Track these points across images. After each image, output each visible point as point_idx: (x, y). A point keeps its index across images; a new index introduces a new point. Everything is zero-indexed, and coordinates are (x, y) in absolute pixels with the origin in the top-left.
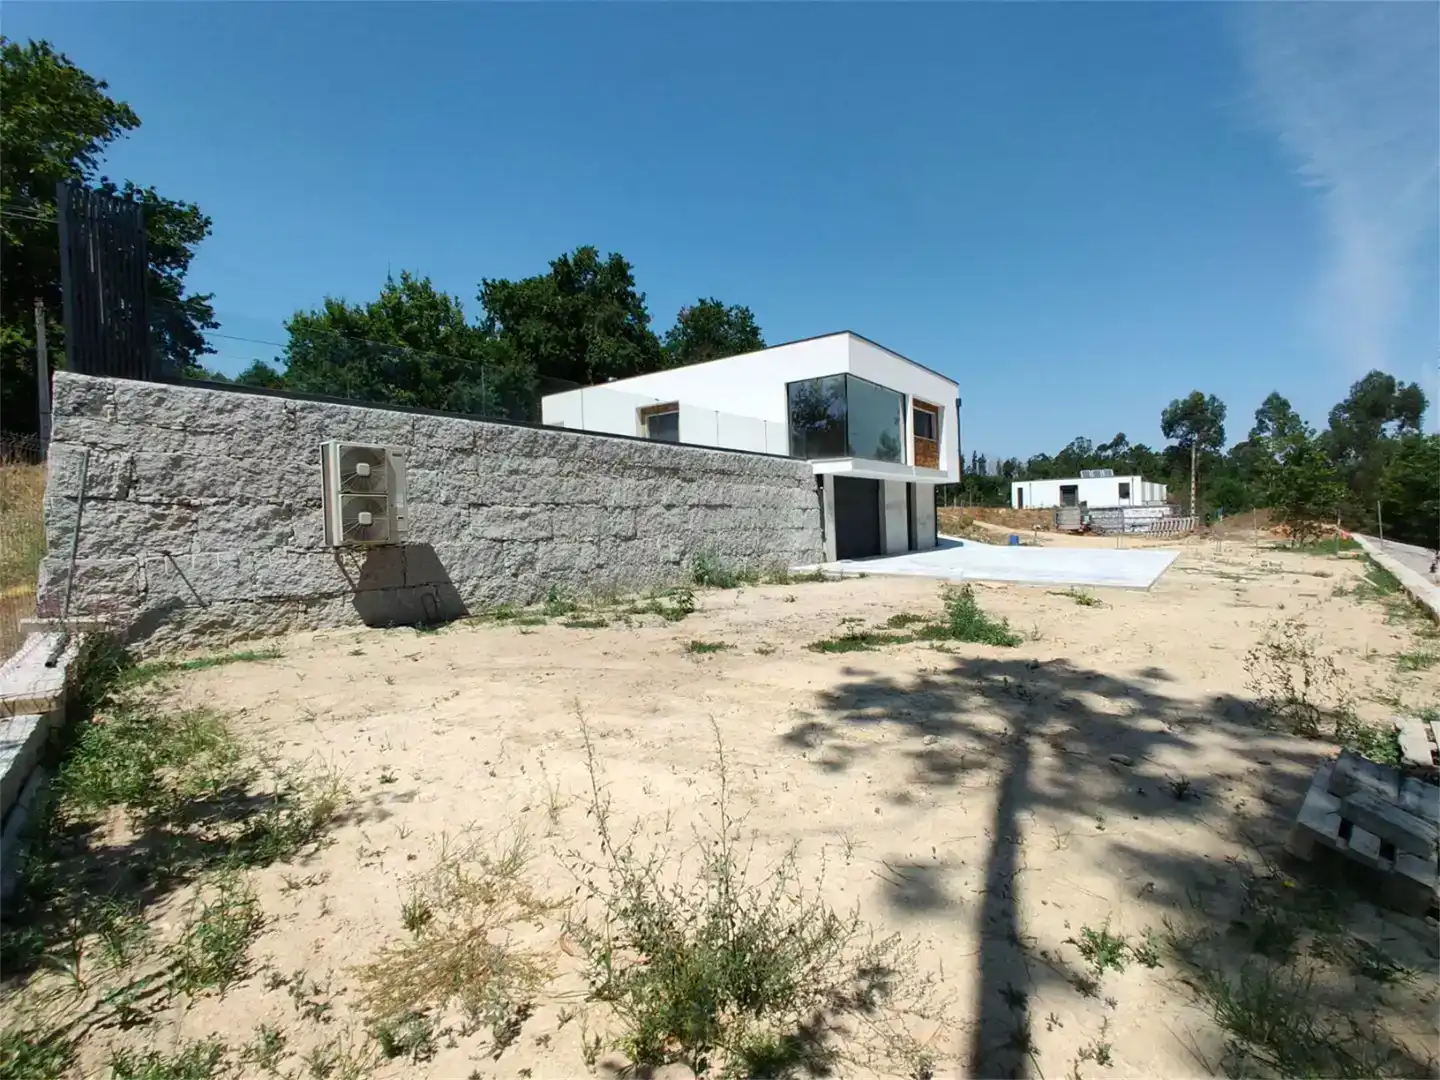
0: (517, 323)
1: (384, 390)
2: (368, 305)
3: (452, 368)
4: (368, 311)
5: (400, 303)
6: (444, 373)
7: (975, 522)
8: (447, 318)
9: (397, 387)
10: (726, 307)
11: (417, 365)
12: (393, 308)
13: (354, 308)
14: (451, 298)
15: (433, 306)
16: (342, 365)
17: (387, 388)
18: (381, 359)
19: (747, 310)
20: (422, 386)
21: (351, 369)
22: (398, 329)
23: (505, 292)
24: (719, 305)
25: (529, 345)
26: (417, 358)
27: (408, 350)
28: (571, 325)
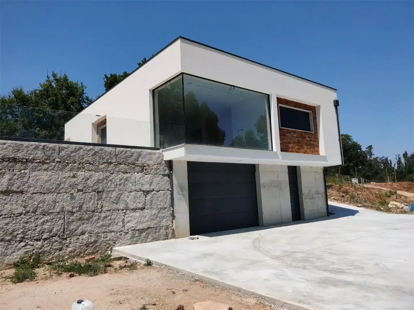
7: (399, 192)
14: (79, 83)
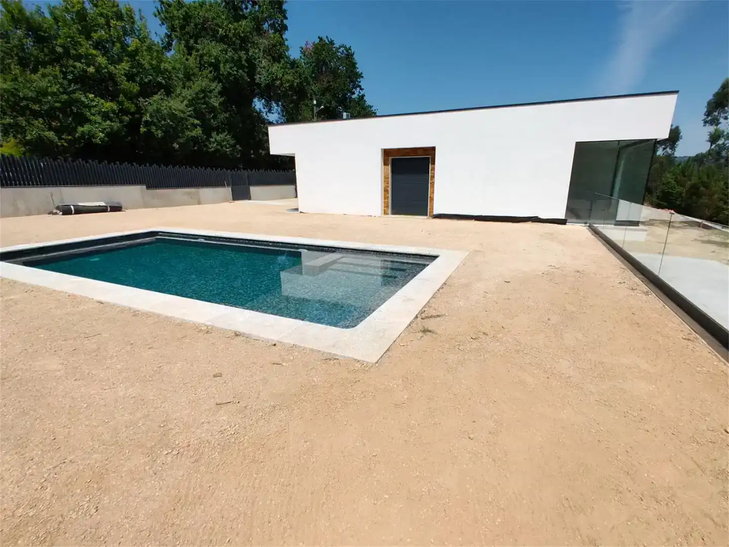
0: (196, 42)
1: (83, 99)
2: (49, 7)
3: (146, 80)
4: (52, 13)
5: (84, 9)
6: (140, 85)
8: (132, 30)
9: (96, 96)
10: (337, 45)
11: (112, 77)
12: (78, 12)
13: (34, 8)
15: (119, 16)
16: (35, 71)
17: (87, 97)
18: (75, 67)
19: (350, 49)
20: (121, 97)
21: (44, 76)
22: (89, 37)
23: (182, 11)
24: (332, 43)
25: (211, 64)
26: (112, 68)
27: (101, 60)
28: (241, 49)
